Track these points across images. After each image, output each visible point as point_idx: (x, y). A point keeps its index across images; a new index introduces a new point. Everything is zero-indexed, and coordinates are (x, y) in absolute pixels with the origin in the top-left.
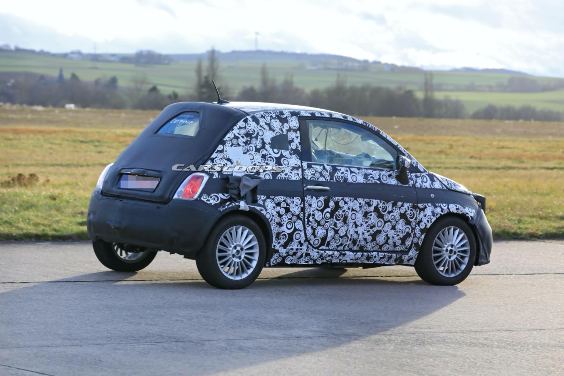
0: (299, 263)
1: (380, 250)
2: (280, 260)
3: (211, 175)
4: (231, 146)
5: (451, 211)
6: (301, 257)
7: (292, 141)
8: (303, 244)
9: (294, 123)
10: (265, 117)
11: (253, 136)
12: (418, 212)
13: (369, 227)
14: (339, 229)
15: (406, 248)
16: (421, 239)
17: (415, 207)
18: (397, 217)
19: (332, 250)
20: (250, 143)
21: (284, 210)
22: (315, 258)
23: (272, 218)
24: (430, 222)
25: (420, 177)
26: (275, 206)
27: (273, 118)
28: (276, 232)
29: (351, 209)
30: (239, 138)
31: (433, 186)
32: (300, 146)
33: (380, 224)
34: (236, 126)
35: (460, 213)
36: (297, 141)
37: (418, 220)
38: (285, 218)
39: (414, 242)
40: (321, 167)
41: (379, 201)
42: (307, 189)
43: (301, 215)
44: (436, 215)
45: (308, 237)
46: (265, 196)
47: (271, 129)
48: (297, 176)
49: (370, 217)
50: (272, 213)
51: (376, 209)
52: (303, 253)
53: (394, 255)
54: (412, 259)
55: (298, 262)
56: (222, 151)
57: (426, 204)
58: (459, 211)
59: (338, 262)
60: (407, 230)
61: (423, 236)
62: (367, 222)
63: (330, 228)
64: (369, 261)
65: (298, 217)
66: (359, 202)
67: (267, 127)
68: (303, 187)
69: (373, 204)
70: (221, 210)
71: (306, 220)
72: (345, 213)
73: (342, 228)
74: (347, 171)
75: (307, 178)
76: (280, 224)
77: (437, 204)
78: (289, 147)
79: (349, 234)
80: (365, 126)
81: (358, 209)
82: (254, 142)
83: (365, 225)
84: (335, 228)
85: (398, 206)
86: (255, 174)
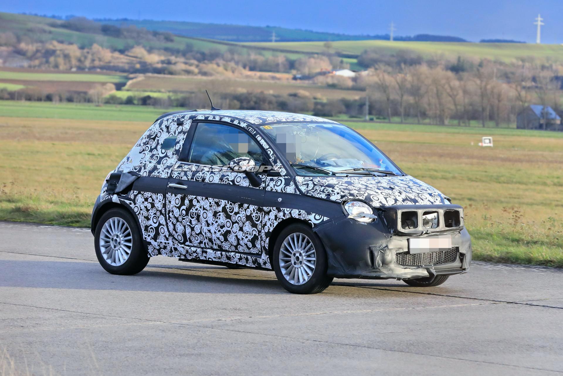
1: (237, 251)
2: (156, 252)
4: (136, 146)
7: (178, 142)
8: (168, 238)
9: (188, 125)
10: (169, 120)
11: (152, 137)
12: (263, 215)
13: (219, 227)
14: (194, 226)
15: (258, 251)
16: (266, 243)
17: (260, 210)
18: (244, 219)
19: (196, 247)
20: (148, 143)
21: (150, 205)
23: (140, 212)
24: (272, 226)
25: (275, 181)
26: (144, 201)
28: (144, 225)
29: (202, 208)
31: (285, 190)
32: (182, 147)
33: (228, 224)
35: (302, 219)
36: (182, 143)
37: (263, 223)
38: (152, 213)
39: (261, 245)
41: (226, 201)
44: (278, 219)
47: (168, 132)
48: (166, 175)
49: (219, 217)
50: (140, 207)
51: (224, 209)
57: (272, 208)
58: (301, 217)
59: (205, 259)
60: (254, 233)
62: (217, 222)
63: (187, 225)
65: (161, 211)
66: (209, 202)
67: (165, 130)
68: (168, 184)
69: (221, 204)
71: (167, 216)
72: (197, 211)
73: (196, 226)
75: (174, 176)
76: (147, 218)
77: (282, 209)
78: (174, 147)
79: (203, 232)
81: (208, 208)
82: (151, 143)
83: (216, 225)
84: (191, 225)
85: (244, 208)
86: (137, 171)
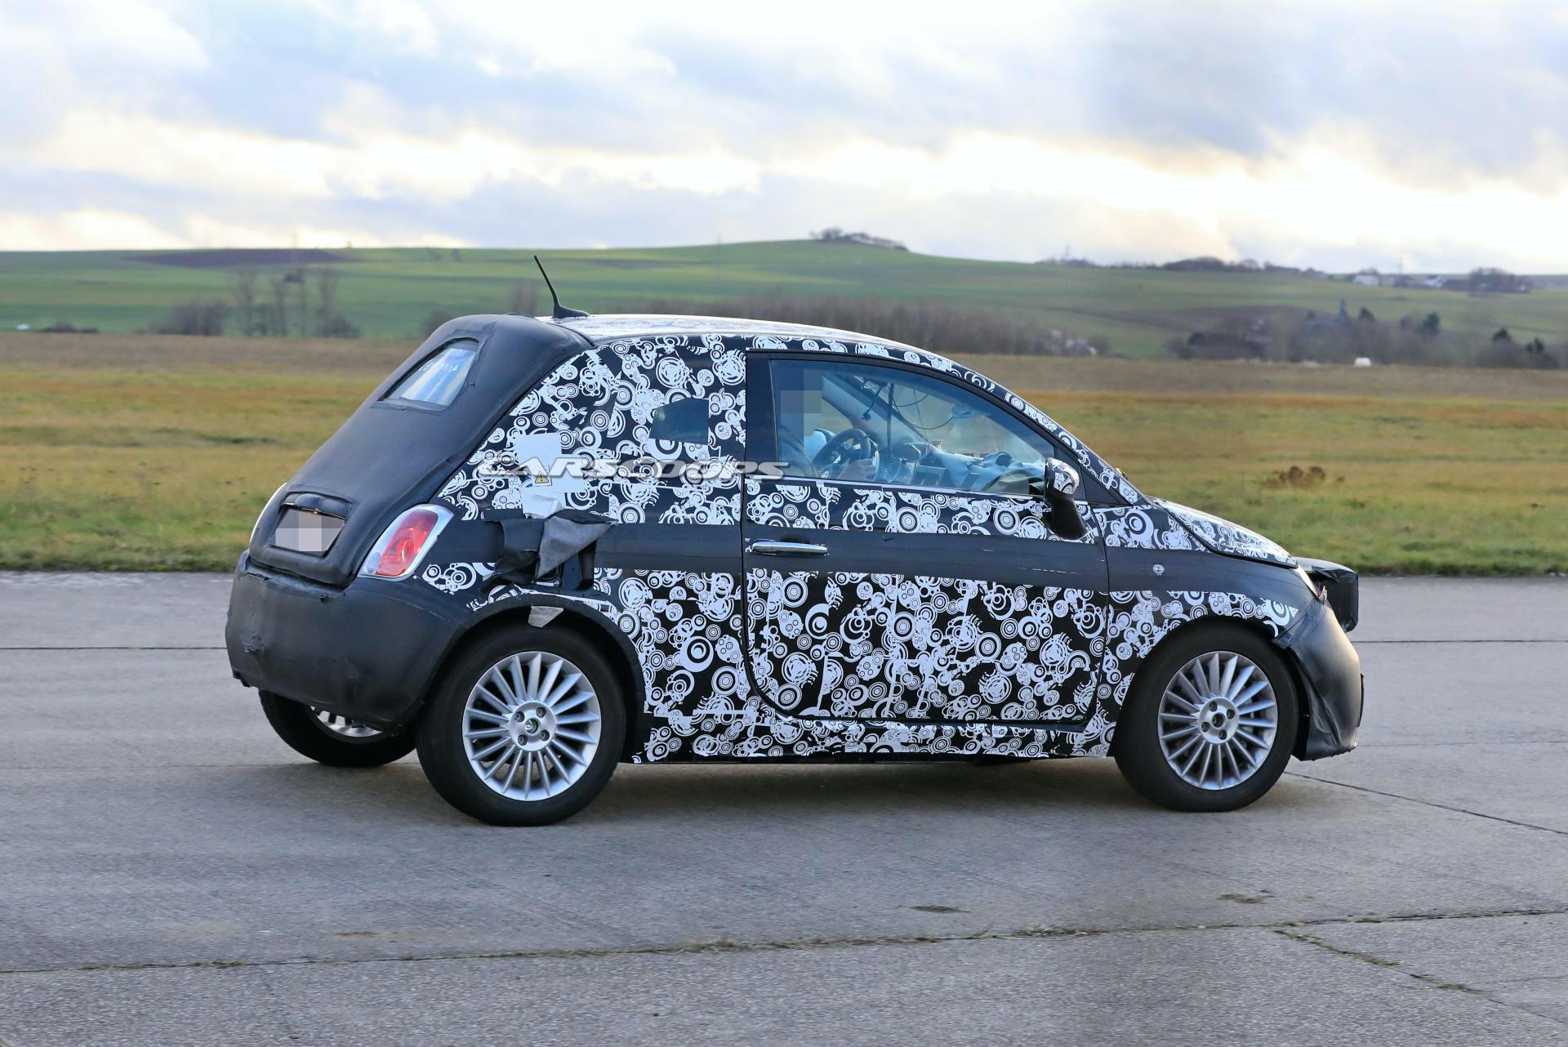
0: (740, 755)
1: (995, 718)
2: (675, 745)
3: (459, 511)
4: (528, 432)
5: (1216, 610)
6: (743, 735)
7: (721, 418)
8: (744, 702)
9: (732, 368)
10: (643, 351)
11: (597, 403)
12: (1111, 615)
13: (954, 657)
14: (859, 660)
15: (1078, 713)
16: (1120, 689)
17: (1099, 601)
18: (1045, 627)
19: (840, 718)
20: (587, 423)
21: (680, 608)
22: (788, 741)
23: (641, 631)
24: (1147, 642)
25: (1123, 519)
26: (651, 597)
27: (665, 355)
28: (653, 670)
29: (894, 606)
30: (556, 410)
31: (1163, 544)
32: (743, 433)
33: (988, 647)
34: (551, 377)
35: (1245, 616)
36: (736, 419)
37: (1110, 637)
38: (685, 632)
39: (1099, 695)
40: (806, 491)
41: (984, 584)
42: (757, 552)
43: (736, 623)
44: (1166, 621)
45: (759, 683)
46: (620, 571)
47: (655, 384)
48: (726, 516)
49: (955, 627)
50: (640, 618)
51: (976, 606)
52: (747, 728)
53: (1040, 733)
54: (1097, 741)
55: (736, 751)
56: (501, 446)
57: (1138, 592)
58: (1241, 611)
59: (865, 751)
60: (1077, 664)
61: (1128, 680)
62: (946, 643)
63: (829, 658)
64: (962, 749)
65: (725, 628)
66: (919, 587)
67: (643, 380)
68: (743, 546)
69: (964, 592)
70: (475, 609)
71: (752, 636)
72: (874, 617)
73: (867, 659)
74: (886, 500)
75: (758, 520)
76: (668, 649)
77: (1172, 593)
78: (710, 433)
79: (891, 675)
80: (958, 378)
81: (917, 606)
82: (600, 421)
83: (941, 652)
84: (846, 659)
85: (1047, 598)
86: (591, 509)
